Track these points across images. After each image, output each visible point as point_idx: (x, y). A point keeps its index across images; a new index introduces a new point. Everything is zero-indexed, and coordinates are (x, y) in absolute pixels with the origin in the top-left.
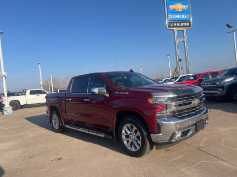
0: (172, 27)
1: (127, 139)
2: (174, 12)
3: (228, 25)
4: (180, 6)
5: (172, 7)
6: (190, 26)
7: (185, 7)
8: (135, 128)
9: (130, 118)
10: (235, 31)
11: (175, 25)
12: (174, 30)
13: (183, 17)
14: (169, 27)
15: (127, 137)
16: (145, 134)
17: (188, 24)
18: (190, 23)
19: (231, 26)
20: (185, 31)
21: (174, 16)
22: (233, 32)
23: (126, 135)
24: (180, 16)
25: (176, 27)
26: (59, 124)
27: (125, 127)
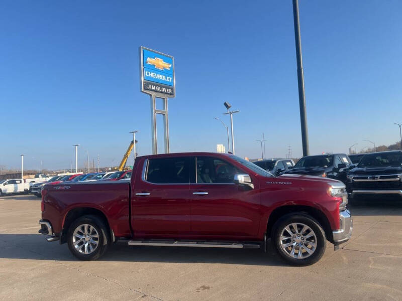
0: (150, 90)
2: (152, 68)
3: (225, 104)
4: (160, 63)
5: (150, 61)
6: (172, 94)
7: (168, 66)
10: (233, 113)
11: (154, 88)
12: (151, 95)
13: (164, 79)
14: (145, 88)
16: (323, 232)
17: (170, 91)
18: (173, 90)
20: (167, 99)
21: (152, 75)
22: (231, 113)
24: (161, 77)
25: (155, 91)
26: (97, 242)
27: (287, 229)
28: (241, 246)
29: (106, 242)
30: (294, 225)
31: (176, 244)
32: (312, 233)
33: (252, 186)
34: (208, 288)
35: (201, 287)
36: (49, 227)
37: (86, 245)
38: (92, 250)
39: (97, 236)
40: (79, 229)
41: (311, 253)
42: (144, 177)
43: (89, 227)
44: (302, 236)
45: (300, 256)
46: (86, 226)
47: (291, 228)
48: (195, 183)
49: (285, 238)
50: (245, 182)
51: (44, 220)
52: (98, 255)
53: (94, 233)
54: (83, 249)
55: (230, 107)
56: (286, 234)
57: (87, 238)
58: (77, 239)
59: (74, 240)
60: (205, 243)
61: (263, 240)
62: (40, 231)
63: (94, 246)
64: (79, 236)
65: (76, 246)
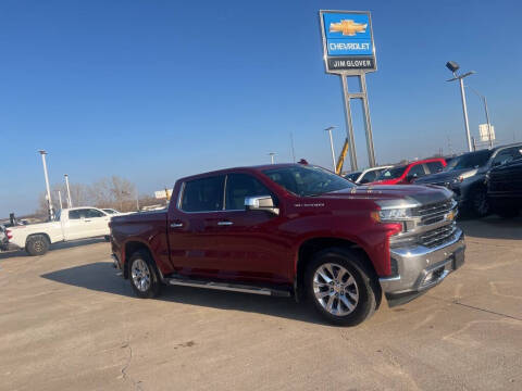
0: (338, 68)
1: (325, 294)
4: (350, 26)
5: (334, 27)
6: (372, 67)
7: (361, 27)
8: (343, 271)
9: (331, 252)
11: (343, 64)
12: (340, 75)
13: (358, 47)
14: (331, 68)
15: (324, 289)
16: (367, 279)
17: (368, 62)
18: (372, 60)
19: (455, 66)
20: (363, 76)
21: (339, 46)
22: (460, 78)
23: (321, 285)
24: (352, 46)
25: (346, 68)
26: (149, 279)
27: (321, 272)
28: (268, 293)
31: (210, 286)
32: (351, 280)
33: (276, 211)
38: (147, 287)
39: (148, 273)
40: (135, 264)
41: (352, 308)
42: (179, 204)
43: (142, 263)
44: (341, 283)
45: (340, 312)
46: (139, 261)
47: (325, 270)
48: (223, 210)
50: (261, 207)
53: (146, 269)
55: (457, 68)
56: (321, 279)
63: (148, 283)
64: (136, 272)
65: (135, 282)
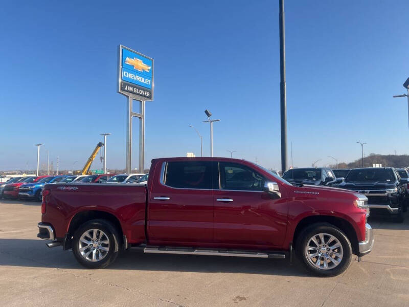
0: (127, 91)
2: (131, 69)
3: (206, 112)
4: (139, 64)
5: (129, 61)
6: (150, 97)
7: (147, 68)
10: (213, 121)
11: (131, 89)
12: (128, 97)
13: (143, 81)
14: (123, 89)
17: (148, 94)
18: (151, 93)
19: (210, 113)
21: (131, 76)
25: (133, 93)
26: (107, 249)
27: (313, 239)
28: (266, 256)
29: (117, 249)
30: (321, 235)
31: (196, 252)
32: (339, 244)
33: (279, 194)
34: (244, 299)
35: (237, 298)
36: (51, 231)
37: (94, 252)
38: (101, 257)
39: (107, 242)
40: (86, 234)
41: (336, 263)
42: (163, 180)
43: (99, 232)
44: (328, 247)
45: (326, 267)
46: (95, 231)
47: (318, 238)
48: (219, 188)
49: (311, 249)
50: (274, 190)
51: (43, 223)
52: (107, 263)
53: (104, 238)
54: (91, 256)
55: (210, 115)
56: (312, 244)
57: (95, 244)
58: (84, 245)
59: (80, 246)
60: (227, 251)
61: (289, 250)
62: (39, 236)
63: (104, 253)
64: (86, 242)
65: (82, 253)
